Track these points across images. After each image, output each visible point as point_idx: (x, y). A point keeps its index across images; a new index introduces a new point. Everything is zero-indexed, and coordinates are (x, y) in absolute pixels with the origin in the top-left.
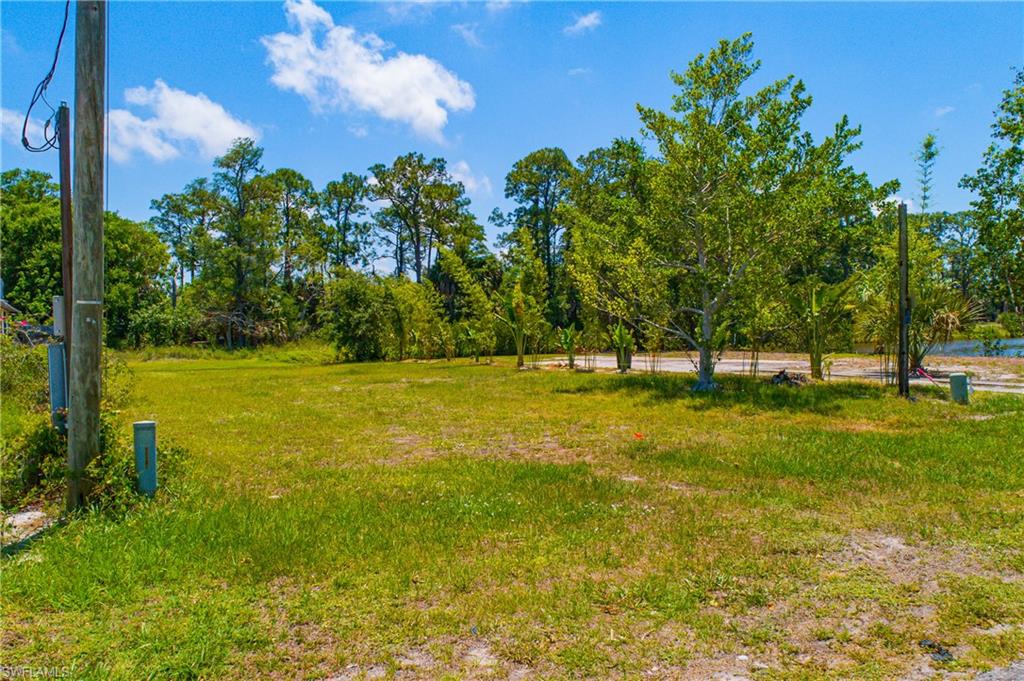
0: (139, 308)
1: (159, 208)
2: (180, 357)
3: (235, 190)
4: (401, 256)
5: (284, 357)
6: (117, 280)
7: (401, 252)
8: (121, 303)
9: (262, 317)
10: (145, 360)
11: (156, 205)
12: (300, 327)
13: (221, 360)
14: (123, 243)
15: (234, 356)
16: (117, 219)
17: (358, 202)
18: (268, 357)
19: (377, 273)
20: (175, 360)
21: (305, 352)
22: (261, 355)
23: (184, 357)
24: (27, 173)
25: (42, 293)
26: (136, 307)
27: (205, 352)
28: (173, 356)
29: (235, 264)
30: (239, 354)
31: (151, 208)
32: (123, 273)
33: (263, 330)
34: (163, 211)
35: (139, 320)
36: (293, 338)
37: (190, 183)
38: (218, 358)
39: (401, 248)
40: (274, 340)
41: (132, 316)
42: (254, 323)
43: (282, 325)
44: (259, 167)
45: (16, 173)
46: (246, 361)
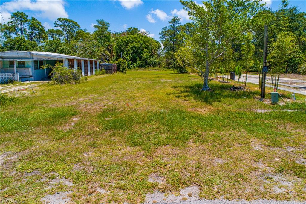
0: (150, 58)
1: (161, 34)
2: (157, 70)
6: (146, 52)
8: (146, 57)
10: (149, 71)
11: (160, 34)
13: (166, 71)
14: (147, 43)
15: (169, 70)
24: (133, 28)
25: (129, 55)
26: (149, 58)
27: (163, 69)
30: (171, 70)
32: (147, 50)
35: (150, 61)
37: (163, 28)
41: (148, 60)
44: (179, 23)
45: (131, 28)
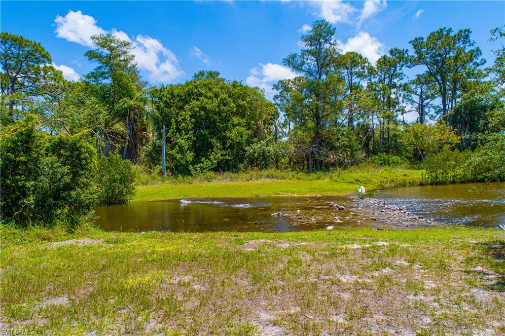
0: (252, 142)
2: (272, 177)
3: (315, 59)
4: (422, 109)
5: (349, 179)
6: (237, 125)
7: (422, 107)
8: (238, 139)
9: (333, 148)
10: (248, 180)
12: (361, 155)
13: (301, 180)
14: (243, 101)
15: (311, 178)
16: (241, 85)
17: (398, 71)
18: (337, 178)
19: (405, 121)
20: (268, 180)
21: (365, 174)
22: (331, 177)
23: (276, 177)
26: (249, 142)
27: (291, 174)
28: (268, 177)
29: (314, 110)
30: (315, 176)
31: (273, 89)
32: (241, 121)
33: (332, 158)
34: (280, 91)
35: (251, 151)
36: (355, 163)
38: (299, 179)
39: (422, 105)
40: (342, 164)
41: (247, 148)
42: (327, 152)
43: (347, 154)
46: (320, 181)
